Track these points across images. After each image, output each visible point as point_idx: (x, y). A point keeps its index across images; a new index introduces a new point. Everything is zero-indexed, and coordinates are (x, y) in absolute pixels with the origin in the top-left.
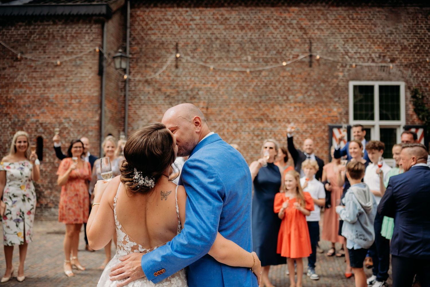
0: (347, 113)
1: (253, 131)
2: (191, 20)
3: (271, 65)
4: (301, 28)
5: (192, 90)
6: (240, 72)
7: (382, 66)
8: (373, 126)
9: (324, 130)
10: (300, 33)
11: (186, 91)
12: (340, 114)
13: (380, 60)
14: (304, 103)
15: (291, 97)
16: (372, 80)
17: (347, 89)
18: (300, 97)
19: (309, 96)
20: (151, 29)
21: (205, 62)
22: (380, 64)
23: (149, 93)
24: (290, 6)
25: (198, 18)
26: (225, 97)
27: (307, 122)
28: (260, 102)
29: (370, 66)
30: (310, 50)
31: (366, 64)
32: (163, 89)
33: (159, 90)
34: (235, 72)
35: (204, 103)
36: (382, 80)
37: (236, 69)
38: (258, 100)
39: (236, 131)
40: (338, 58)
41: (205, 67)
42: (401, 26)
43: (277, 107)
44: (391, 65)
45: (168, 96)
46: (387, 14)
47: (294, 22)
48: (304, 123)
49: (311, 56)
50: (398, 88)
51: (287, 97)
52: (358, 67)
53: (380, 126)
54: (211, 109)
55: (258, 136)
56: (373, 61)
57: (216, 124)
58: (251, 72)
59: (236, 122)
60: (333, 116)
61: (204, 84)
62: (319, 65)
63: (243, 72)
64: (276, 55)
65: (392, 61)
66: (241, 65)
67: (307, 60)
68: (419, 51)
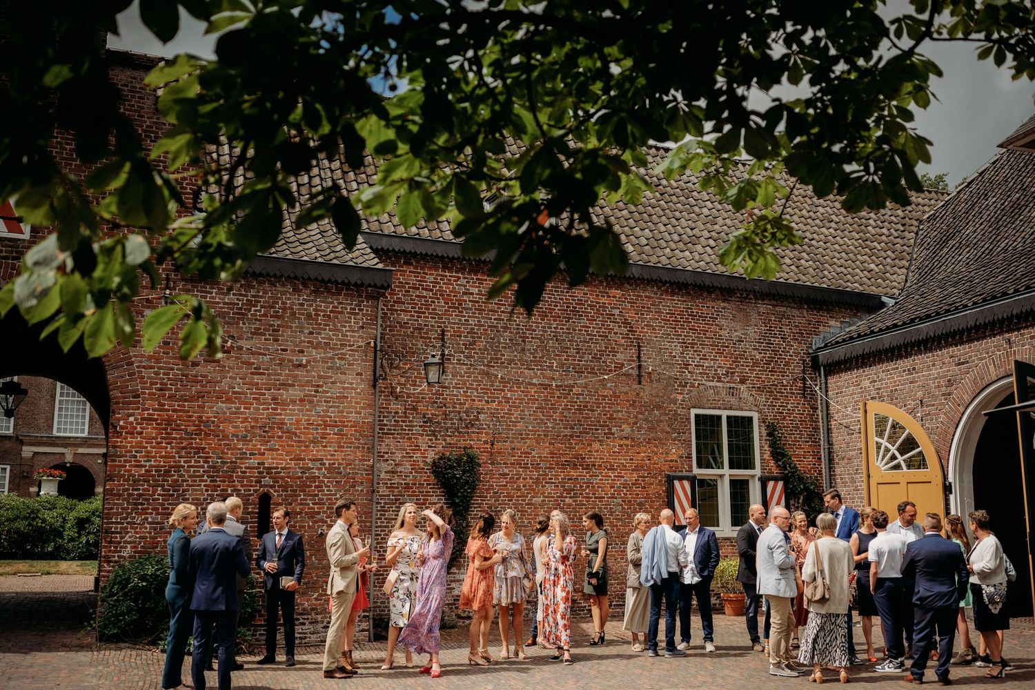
0: (690, 456)
1: (563, 483)
2: (465, 293)
3: (586, 377)
4: (626, 323)
5: (467, 412)
6: (540, 384)
7: (730, 388)
8: (721, 476)
9: (660, 481)
10: (625, 331)
11: (459, 412)
12: (682, 457)
13: (728, 379)
14: (633, 439)
15: (614, 430)
16: (719, 408)
17: (688, 419)
18: (627, 429)
19: (639, 429)
20: (399, 302)
21: (488, 366)
22: (728, 385)
23: (397, 413)
24: (610, 288)
25: (476, 291)
26: (520, 426)
27: (636, 469)
28: (572, 436)
29: (716, 387)
30: (639, 357)
31: (711, 384)
32: (421, 407)
33: (415, 409)
34: (534, 384)
35: (486, 434)
36: (731, 409)
37: (534, 381)
38: (568, 432)
39: (537, 482)
40: (675, 372)
41: (488, 374)
42: (751, 331)
43: (596, 446)
44: (743, 387)
45: (430, 420)
46: (734, 312)
47: (616, 312)
48: (633, 470)
49: (640, 367)
50: (750, 419)
51: (610, 429)
52: (701, 388)
53: (730, 475)
54: (498, 446)
55: (569, 491)
56: (719, 380)
57: (506, 471)
58: (556, 386)
59: (536, 467)
60: (671, 461)
61: (487, 402)
62: (651, 381)
63: (546, 386)
64: (591, 361)
65: (743, 382)
66: (541, 374)
67: (635, 372)
68: (773, 368)
